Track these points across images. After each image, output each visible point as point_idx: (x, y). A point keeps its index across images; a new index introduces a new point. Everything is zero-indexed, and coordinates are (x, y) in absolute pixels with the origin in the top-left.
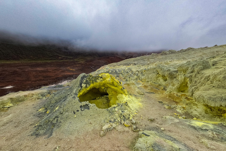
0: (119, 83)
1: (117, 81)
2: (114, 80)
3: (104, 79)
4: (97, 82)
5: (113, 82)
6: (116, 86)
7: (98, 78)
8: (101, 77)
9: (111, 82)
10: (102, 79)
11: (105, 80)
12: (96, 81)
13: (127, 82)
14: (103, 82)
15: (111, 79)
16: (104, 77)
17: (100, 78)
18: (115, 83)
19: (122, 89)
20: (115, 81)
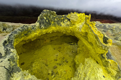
0: (101, 40)
1: (96, 33)
2: (90, 28)
3: (73, 23)
4: (61, 25)
5: (86, 33)
6: (91, 44)
7: (63, 20)
8: (69, 20)
9: (83, 31)
10: (68, 23)
11: (74, 26)
12: (59, 24)
13: (115, 40)
14: (71, 28)
15: (85, 25)
16: (73, 19)
17: (66, 20)
18: (90, 36)
19: (105, 56)
20: (92, 31)
